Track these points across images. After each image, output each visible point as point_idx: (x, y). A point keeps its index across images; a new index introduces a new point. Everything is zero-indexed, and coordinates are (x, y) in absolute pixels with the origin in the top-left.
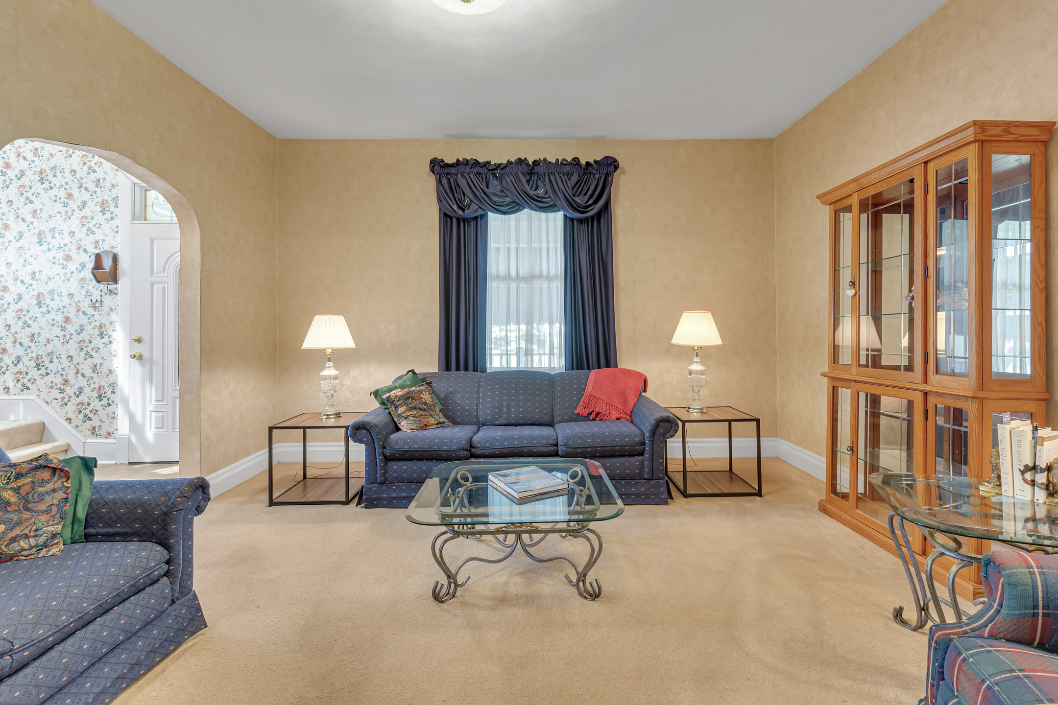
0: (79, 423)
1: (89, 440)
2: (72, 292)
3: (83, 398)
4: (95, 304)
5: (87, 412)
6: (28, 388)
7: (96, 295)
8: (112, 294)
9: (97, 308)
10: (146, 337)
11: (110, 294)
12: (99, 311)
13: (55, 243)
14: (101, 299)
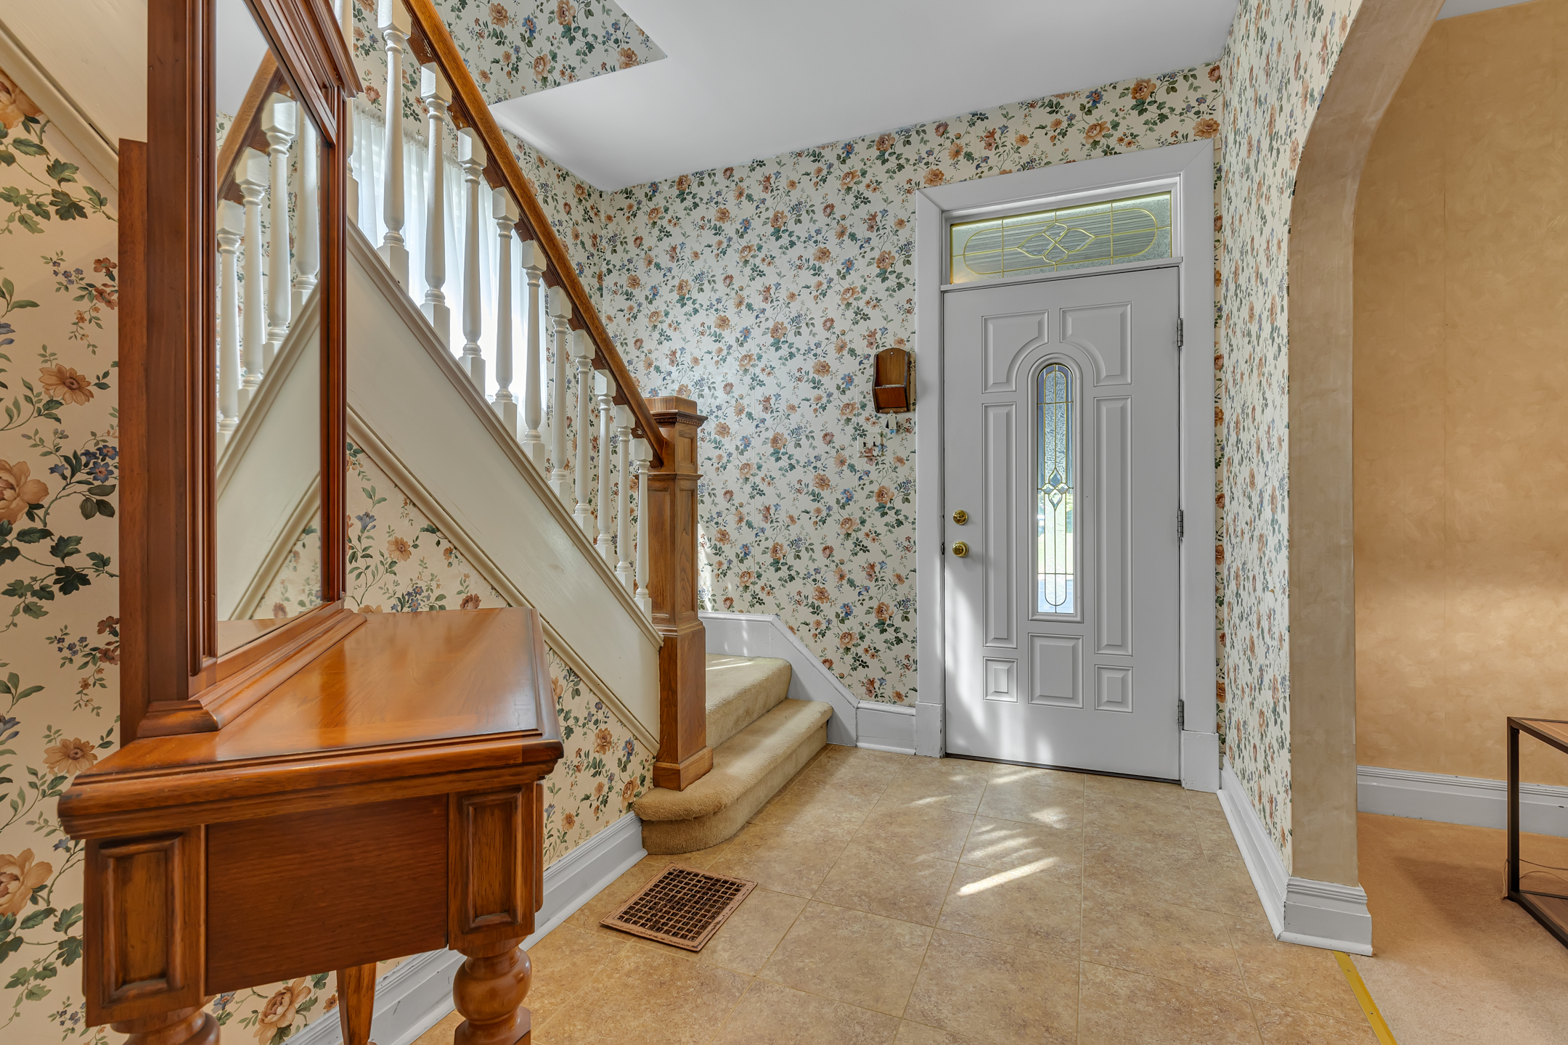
0: (846, 670)
1: (863, 704)
2: (829, 431)
3: (852, 625)
4: (870, 451)
5: (860, 650)
6: (761, 602)
7: (873, 432)
8: (901, 431)
9: (874, 458)
10: (974, 513)
11: (898, 431)
12: (877, 464)
13: (800, 342)
14: (882, 440)
